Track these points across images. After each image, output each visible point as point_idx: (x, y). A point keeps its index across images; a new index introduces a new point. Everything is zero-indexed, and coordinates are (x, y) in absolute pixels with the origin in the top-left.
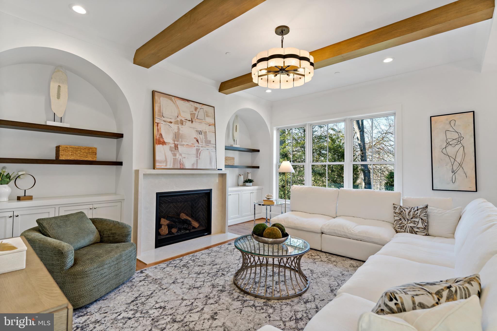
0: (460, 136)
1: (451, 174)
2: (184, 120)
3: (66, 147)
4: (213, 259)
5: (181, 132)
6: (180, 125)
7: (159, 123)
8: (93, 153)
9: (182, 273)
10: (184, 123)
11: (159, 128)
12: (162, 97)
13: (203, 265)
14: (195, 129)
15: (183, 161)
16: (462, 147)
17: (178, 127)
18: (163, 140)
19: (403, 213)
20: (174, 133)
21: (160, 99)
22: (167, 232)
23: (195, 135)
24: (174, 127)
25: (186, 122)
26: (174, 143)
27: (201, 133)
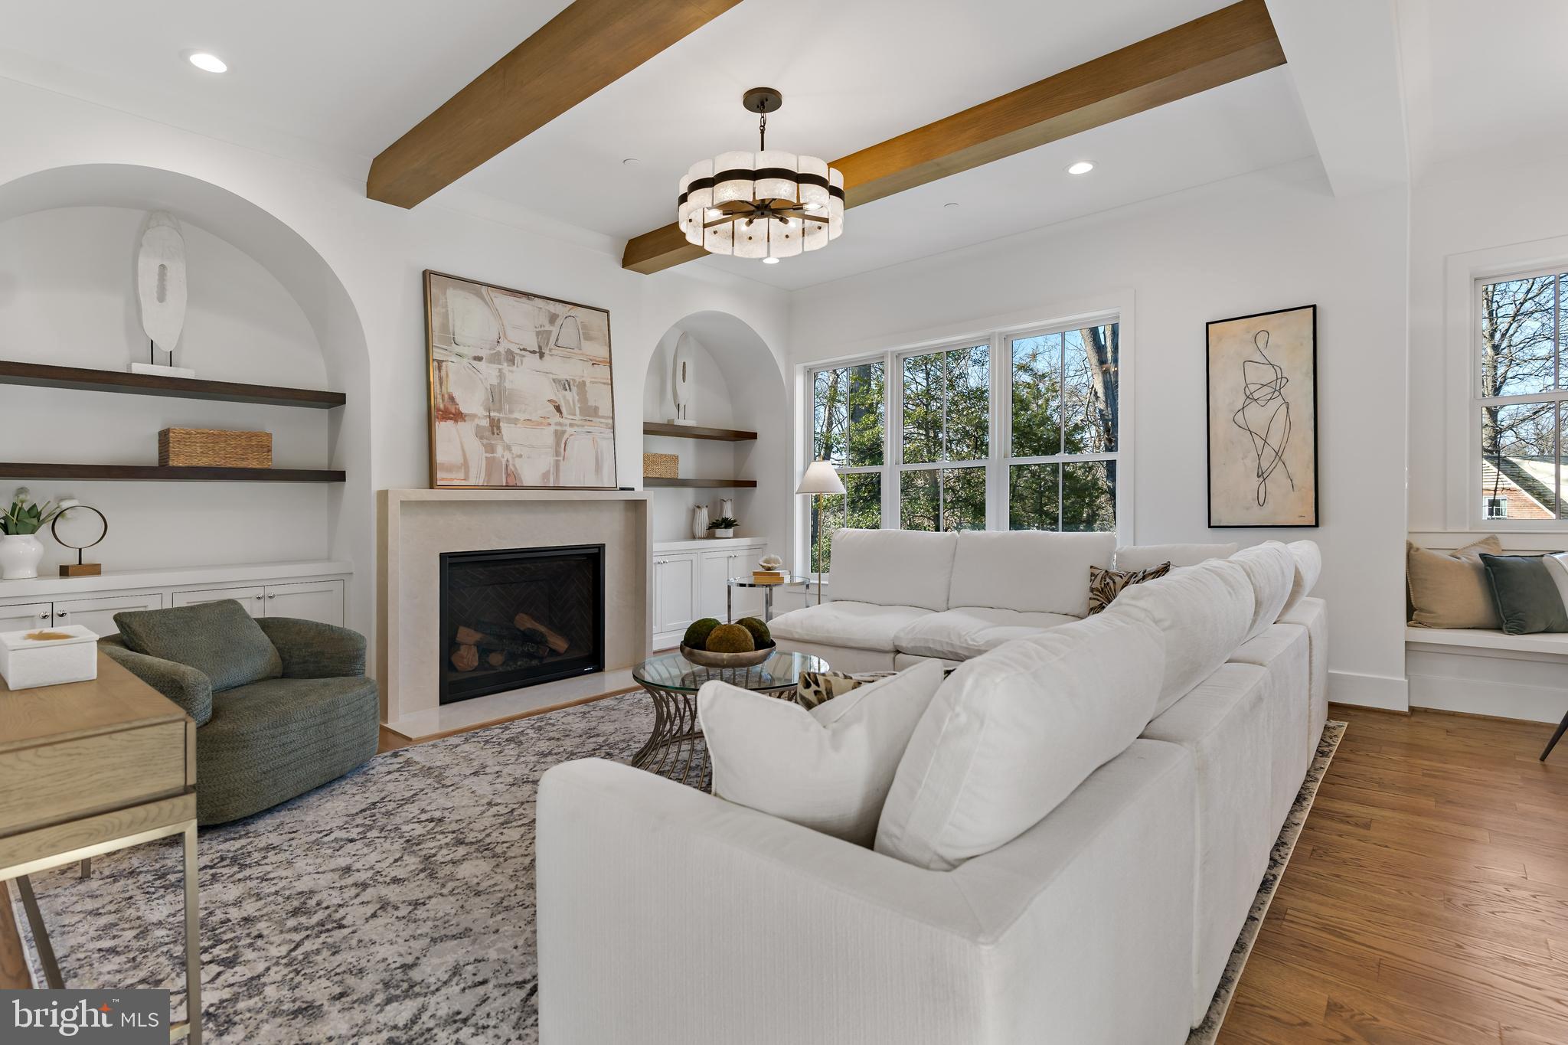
0: (1279, 376)
1: (1255, 481)
2: (518, 351)
3: (187, 433)
4: (593, 724)
5: (508, 385)
6: (506, 364)
7: (443, 361)
8: (262, 446)
9: (502, 754)
10: (517, 358)
11: (443, 373)
12: (451, 288)
13: (563, 738)
14: (552, 376)
15: (514, 465)
16: (1284, 406)
18: (456, 408)
19: (1110, 589)
20: (489, 388)
21: (445, 294)
22: (476, 664)
23: (550, 392)
24: (489, 372)
25: (524, 356)
26: (490, 417)
27: (569, 386)
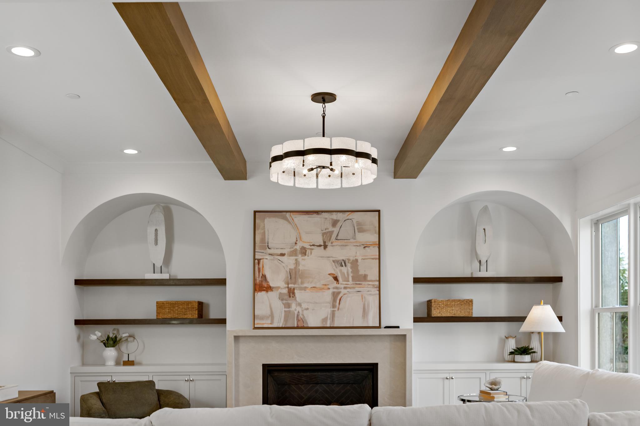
2: (310, 247)
5: (301, 268)
6: (300, 256)
7: (261, 259)
10: (308, 252)
11: (261, 266)
12: (268, 218)
14: (331, 259)
15: (303, 315)
17: (296, 260)
18: (267, 284)
20: (288, 271)
21: (264, 222)
23: (330, 268)
24: (289, 262)
25: (313, 249)
26: (288, 287)
27: (345, 263)
